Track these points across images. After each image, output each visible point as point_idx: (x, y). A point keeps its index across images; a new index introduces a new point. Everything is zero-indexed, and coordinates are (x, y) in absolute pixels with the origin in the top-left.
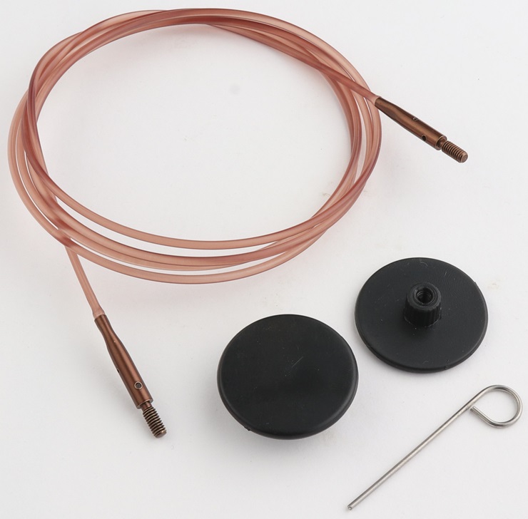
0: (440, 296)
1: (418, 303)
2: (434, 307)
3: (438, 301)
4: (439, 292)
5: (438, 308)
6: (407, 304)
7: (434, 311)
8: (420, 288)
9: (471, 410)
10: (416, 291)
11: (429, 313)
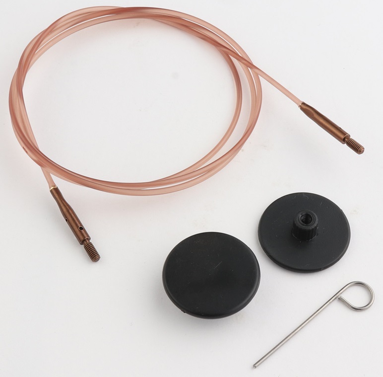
0: (317, 220)
1: (302, 224)
2: (313, 227)
3: (316, 223)
4: (316, 216)
5: (316, 227)
6: (294, 225)
7: (313, 229)
8: (303, 214)
9: (339, 298)
10: (301, 216)
11: (309, 231)
